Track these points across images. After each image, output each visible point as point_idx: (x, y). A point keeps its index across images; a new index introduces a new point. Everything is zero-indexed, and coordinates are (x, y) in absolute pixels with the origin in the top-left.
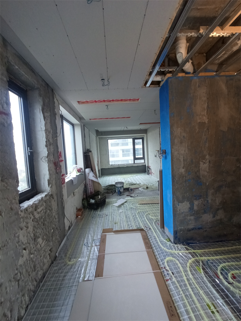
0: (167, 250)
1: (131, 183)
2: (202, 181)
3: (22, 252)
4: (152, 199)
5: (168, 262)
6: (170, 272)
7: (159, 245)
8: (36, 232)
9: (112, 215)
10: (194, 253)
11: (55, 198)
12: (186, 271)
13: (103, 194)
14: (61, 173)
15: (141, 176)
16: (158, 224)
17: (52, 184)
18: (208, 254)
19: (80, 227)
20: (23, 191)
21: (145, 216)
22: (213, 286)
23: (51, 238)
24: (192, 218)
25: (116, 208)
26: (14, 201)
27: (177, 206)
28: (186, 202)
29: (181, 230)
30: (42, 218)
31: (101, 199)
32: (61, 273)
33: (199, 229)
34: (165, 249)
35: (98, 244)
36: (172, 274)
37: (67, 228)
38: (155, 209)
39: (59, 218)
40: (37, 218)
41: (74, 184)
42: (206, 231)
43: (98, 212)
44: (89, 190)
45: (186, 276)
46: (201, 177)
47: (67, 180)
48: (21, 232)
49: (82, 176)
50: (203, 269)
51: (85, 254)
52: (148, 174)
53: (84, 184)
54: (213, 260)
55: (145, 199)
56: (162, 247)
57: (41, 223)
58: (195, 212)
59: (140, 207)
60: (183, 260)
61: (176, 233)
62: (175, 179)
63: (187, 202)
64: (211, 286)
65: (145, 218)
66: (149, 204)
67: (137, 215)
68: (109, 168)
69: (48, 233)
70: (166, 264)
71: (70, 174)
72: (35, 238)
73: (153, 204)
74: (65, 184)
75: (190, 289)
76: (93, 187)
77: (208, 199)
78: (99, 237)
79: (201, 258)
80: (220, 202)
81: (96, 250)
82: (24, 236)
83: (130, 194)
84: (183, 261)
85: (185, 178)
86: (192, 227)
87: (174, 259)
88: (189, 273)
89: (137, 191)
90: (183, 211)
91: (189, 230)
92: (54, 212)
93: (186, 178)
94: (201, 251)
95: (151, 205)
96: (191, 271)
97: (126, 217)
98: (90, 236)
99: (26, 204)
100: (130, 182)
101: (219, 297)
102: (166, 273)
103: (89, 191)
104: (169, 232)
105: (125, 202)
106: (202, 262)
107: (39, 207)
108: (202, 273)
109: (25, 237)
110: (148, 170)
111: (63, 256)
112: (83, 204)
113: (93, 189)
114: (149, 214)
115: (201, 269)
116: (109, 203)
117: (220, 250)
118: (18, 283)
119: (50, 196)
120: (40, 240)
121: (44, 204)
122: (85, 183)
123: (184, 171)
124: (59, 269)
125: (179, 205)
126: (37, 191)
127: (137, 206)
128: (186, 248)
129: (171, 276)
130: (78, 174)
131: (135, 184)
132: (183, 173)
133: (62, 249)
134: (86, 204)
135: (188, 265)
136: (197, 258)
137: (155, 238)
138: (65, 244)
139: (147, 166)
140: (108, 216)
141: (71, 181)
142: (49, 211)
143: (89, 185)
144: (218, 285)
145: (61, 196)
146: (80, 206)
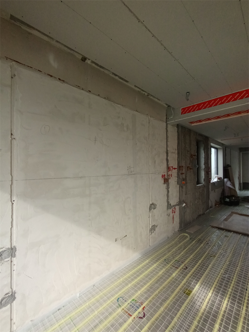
11: (206, 187)
13: (237, 197)
14: (209, 178)
17: (205, 181)
23: (203, 204)
25: (247, 208)
39: (207, 198)
41: (215, 185)
44: (226, 193)
49: (221, 183)
51: (219, 216)
53: (222, 189)
69: (202, 200)
71: (213, 179)
74: (211, 184)
81: (225, 217)
98: (223, 213)
99: (198, 185)
113: (229, 193)
121: (202, 188)
124: (206, 216)
130: (219, 180)
134: (222, 202)
138: (208, 212)
140: (238, 210)
143: (226, 190)
145: (208, 189)
146: (218, 200)
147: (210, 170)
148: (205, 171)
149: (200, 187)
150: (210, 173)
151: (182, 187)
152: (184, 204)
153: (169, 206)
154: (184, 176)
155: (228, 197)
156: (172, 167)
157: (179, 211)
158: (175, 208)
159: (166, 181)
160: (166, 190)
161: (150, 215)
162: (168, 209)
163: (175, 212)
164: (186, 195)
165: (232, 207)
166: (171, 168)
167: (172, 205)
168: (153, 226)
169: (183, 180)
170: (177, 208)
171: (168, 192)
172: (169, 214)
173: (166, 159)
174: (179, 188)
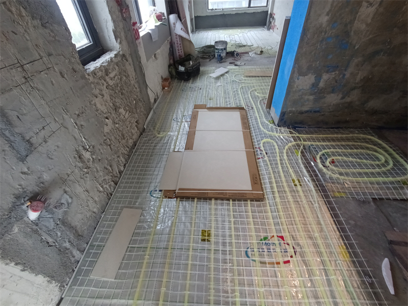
0: (267, 132)
1: (239, 44)
2: (350, 41)
3: (105, 121)
4: (265, 70)
5: (264, 143)
6: (264, 152)
7: (258, 126)
8: (115, 101)
9: (207, 89)
10: (298, 137)
11: (130, 59)
12: (281, 153)
13: (196, 59)
14: (131, 20)
15: (255, 32)
16: (264, 103)
17: (121, 38)
18: (314, 140)
19: (168, 101)
20: (84, 47)
21: (249, 93)
22: (306, 167)
23: (135, 110)
24: (311, 98)
25: (213, 80)
26: (73, 60)
27: (296, 80)
28: (310, 75)
29: (291, 112)
30: (118, 85)
31: (193, 66)
32: (152, 143)
33: (315, 112)
34: (265, 130)
35: (189, 120)
36: (265, 154)
37: (152, 101)
38: (266, 84)
39: (139, 87)
40: (111, 85)
41: (154, 40)
42: (323, 115)
43: (190, 84)
44: (177, 51)
45: (280, 157)
46: (352, 33)
47: (142, 34)
48: (97, 99)
49: (165, 28)
50: (302, 152)
51: (174, 129)
52: (269, 29)
53: (169, 42)
54: (317, 145)
55: (255, 69)
56: (262, 129)
57: (119, 92)
58: (318, 90)
59: (245, 80)
60: (283, 143)
61: (284, 115)
62: (307, 36)
63: (312, 75)
64: (303, 168)
65: (250, 95)
66: (258, 77)
67: (239, 90)
68: (207, 16)
69: (129, 104)
70: (261, 145)
71: (146, 22)
72: (116, 109)
73: (264, 77)
74: (140, 40)
75: (280, 167)
76: (182, 48)
77: (346, 73)
78: (190, 113)
79: (305, 143)
80: (362, 78)
81: (186, 125)
82: (102, 105)
83: (234, 61)
84: (281, 143)
85: (323, 34)
86: (307, 109)
87: (272, 141)
88: (285, 154)
89: (245, 57)
90: (301, 88)
91: (301, 113)
92: (132, 79)
93: (325, 34)
94: (307, 135)
95: (261, 78)
96: (287, 153)
97: (225, 93)
98: (179, 111)
99: (92, 66)
100: (237, 43)
101: (307, 175)
102: (259, 152)
103: (178, 54)
104: (275, 114)
105: (226, 73)
106: (304, 146)
107: (110, 71)
108: (299, 156)
109: (104, 106)
110: (270, 20)
111: (152, 128)
112: (170, 73)
113: (182, 50)
114: (255, 90)
115: (300, 153)
116: (204, 73)
117: (330, 137)
118: (110, 147)
119: (122, 57)
120: (122, 110)
121: (117, 68)
122: (170, 40)
123: (328, 21)
124: (149, 140)
125: (298, 79)
126: (103, 49)
127: (242, 79)
128: (290, 131)
129: (264, 156)
130: (159, 23)
131: (245, 46)
132: (324, 26)
133: (149, 122)
134: (174, 73)
135: (286, 147)
136: (299, 142)
137: (256, 119)
138: (152, 118)
139: (269, 13)
140: (201, 90)
141: (149, 35)
142: (125, 78)
143: (176, 45)
144: (312, 167)
146: (166, 74)
149: (105, 69)
155: (182, 62)
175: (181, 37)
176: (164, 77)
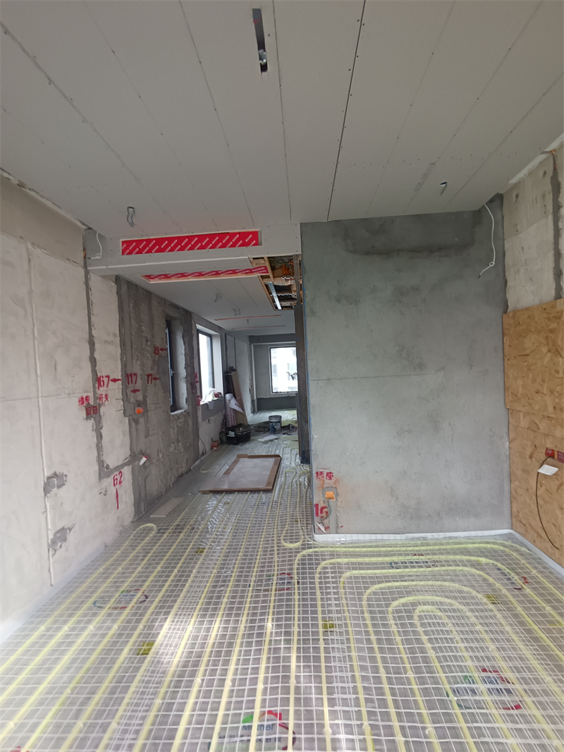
3: (171, 444)
8: (179, 437)
9: (253, 449)
11: (191, 416)
13: (246, 427)
14: (197, 395)
17: (189, 403)
19: (215, 456)
23: (187, 450)
25: (260, 444)
30: (182, 428)
31: (243, 432)
39: (194, 436)
40: (179, 425)
41: (209, 409)
44: (230, 422)
48: (171, 430)
49: (220, 400)
51: (216, 469)
57: (182, 432)
59: (291, 443)
65: (290, 451)
68: (271, 398)
69: (185, 443)
71: (205, 397)
74: (200, 407)
78: (234, 458)
81: (227, 467)
82: (172, 434)
83: (287, 432)
92: (191, 429)
98: (223, 461)
105: (276, 439)
107: (180, 418)
111: (197, 469)
112: (221, 439)
113: (234, 421)
118: (170, 462)
119: (187, 413)
121: (184, 417)
122: (224, 412)
130: (216, 399)
133: (196, 466)
134: (224, 439)
138: (198, 464)
141: (207, 405)
142: (186, 426)
143: (229, 417)
145: (196, 417)
146: (217, 438)
147: (198, 379)
148: (187, 382)
149: (178, 417)
150: (198, 385)
151: (136, 422)
152: (144, 459)
153: (104, 471)
154: (140, 396)
155: (232, 429)
156: (108, 377)
157: (131, 477)
158: (121, 472)
159: (92, 410)
160: (94, 433)
161: (48, 504)
162: (100, 478)
163: (120, 483)
164: (146, 437)
165: (239, 447)
166: (106, 380)
167: (111, 467)
168: (57, 532)
169: (139, 406)
170: (127, 471)
171: (100, 437)
172: (106, 491)
173: (90, 358)
174: (130, 424)
175: (235, 410)
176: (214, 440)
